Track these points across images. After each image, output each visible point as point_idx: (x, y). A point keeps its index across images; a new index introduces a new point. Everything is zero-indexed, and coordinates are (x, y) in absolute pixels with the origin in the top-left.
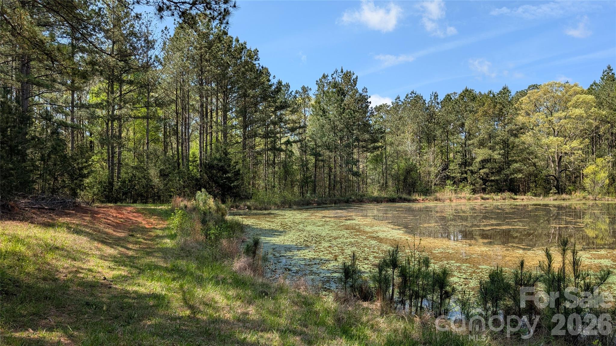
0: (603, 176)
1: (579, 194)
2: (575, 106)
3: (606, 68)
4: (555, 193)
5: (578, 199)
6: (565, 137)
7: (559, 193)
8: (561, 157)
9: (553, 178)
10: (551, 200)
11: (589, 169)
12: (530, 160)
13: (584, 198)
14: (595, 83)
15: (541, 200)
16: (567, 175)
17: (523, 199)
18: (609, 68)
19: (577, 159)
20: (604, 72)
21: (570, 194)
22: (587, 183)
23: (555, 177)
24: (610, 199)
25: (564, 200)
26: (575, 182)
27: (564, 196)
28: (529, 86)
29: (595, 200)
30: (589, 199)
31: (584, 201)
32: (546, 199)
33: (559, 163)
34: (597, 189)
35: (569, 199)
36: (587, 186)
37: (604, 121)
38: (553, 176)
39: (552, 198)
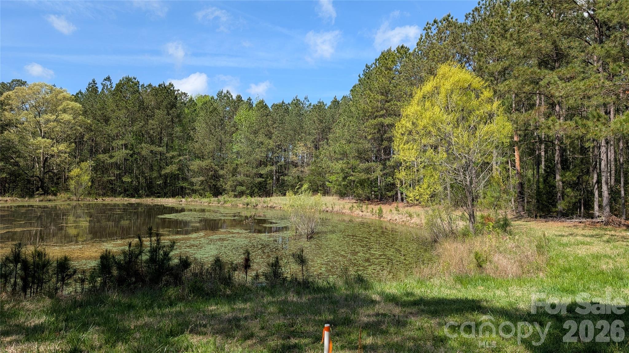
0: (86, 178)
1: (62, 196)
2: (65, 111)
3: (91, 81)
4: (41, 195)
5: (63, 199)
6: (53, 139)
7: (44, 194)
8: (46, 158)
9: (38, 179)
10: (36, 201)
11: (75, 171)
12: (12, 158)
13: (69, 199)
14: (80, 92)
15: (27, 202)
16: (50, 176)
17: (7, 201)
18: (94, 81)
19: (63, 161)
20: (89, 84)
21: (55, 195)
22: (72, 184)
23: (40, 178)
24: (91, 199)
25: (49, 201)
26: (57, 184)
27: (50, 197)
28: (13, 80)
29: (79, 200)
30: (73, 200)
31: (68, 202)
32: (32, 200)
33: (44, 164)
34: (81, 190)
35: (55, 200)
36: (72, 187)
37: (89, 129)
38: (38, 177)
39: (37, 199)
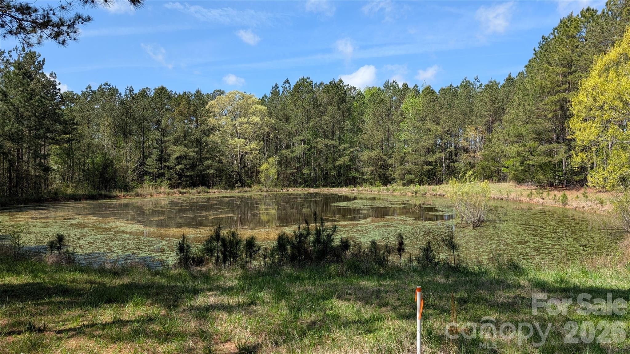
0: (273, 171)
1: (256, 187)
2: (254, 114)
3: (274, 85)
4: (239, 187)
5: (256, 191)
6: (246, 139)
7: (242, 186)
8: (242, 155)
9: (237, 173)
10: (236, 193)
11: (264, 166)
12: (217, 157)
13: (260, 190)
14: (265, 96)
15: (229, 193)
16: (245, 171)
17: (214, 192)
18: (276, 85)
19: (254, 158)
20: (273, 88)
21: (250, 187)
22: (262, 177)
23: (238, 173)
24: (278, 190)
25: (246, 192)
26: (251, 177)
27: (246, 189)
28: (215, 91)
29: (268, 191)
30: (263, 190)
31: (260, 193)
32: (233, 191)
33: (241, 161)
34: (269, 182)
35: (250, 191)
36: (262, 180)
37: (273, 128)
38: (237, 172)
39: (237, 191)
